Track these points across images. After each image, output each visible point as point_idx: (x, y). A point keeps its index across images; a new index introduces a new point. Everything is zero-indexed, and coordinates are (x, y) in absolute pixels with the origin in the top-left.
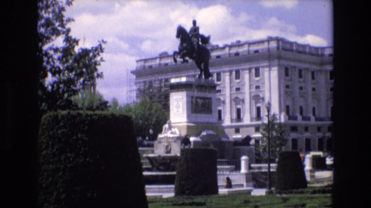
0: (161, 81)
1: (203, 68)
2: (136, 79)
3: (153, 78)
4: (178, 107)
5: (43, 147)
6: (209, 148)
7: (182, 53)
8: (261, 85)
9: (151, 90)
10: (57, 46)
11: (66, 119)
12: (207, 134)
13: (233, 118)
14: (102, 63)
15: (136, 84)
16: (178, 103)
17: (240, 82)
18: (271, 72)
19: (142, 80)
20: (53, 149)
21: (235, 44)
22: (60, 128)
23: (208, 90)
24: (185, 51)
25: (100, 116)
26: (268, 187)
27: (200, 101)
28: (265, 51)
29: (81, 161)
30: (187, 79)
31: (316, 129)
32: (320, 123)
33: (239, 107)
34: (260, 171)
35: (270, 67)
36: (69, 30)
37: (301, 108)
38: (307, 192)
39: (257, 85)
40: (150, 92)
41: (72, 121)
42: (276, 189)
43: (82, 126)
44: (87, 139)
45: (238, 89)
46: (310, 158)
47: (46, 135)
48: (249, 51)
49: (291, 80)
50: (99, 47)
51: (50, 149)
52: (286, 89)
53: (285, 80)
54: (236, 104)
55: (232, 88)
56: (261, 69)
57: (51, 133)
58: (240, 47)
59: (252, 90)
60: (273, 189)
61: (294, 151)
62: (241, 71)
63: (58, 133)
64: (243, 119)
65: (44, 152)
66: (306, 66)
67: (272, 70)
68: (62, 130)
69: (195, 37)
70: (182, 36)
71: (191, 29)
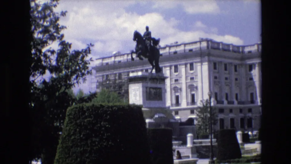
0: (115, 74)
1: (154, 64)
2: (96, 74)
3: (110, 73)
4: (135, 95)
5: (72, 133)
6: (160, 128)
7: (138, 53)
8: (194, 77)
9: (108, 82)
11: (91, 110)
12: (159, 117)
13: (172, 103)
14: (91, 62)
15: (96, 77)
16: (135, 93)
17: (179, 74)
18: (203, 66)
19: (101, 74)
20: (81, 134)
21: (174, 44)
22: (86, 117)
23: (159, 81)
24: (140, 51)
26: (210, 157)
27: (153, 91)
28: (197, 49)
29: (105, 144)
30: (142, 73)
31: (239, 111)
32: (242, 106)
33: (177, 94)
34: (200, 145)
35: (202, 62)
36: (62, 36)
37: (227, 94)
38: (241, 162)
39: (192, 77)
40: (107, 84)
41: (97, 112)
42: (217, 159)
43: (105, 115)
44: (110, 126)
45: (176, 80)
46: (240, 134)
47: (73, 123)
48: (185, 50)
49: (218, 72)
50: (88, 49)
51: (78, 135)
52: (214, 80)
53: (214, 72)
54: (175, 92)
55: (172, 79)
56: (194, 64)
57: (78, 121)
58: (178, 47)
59: (188, 81)
60: (215, 159)
61: (232, 129)
62: (178, 66)
63: (84, 122)
64: (181, 104)
65: (73, 137)
66: (230, 61)
67: (203, 65)
68: (88, 119)
69: (148, 40)
70: (138, 39)
71: (145, 33)
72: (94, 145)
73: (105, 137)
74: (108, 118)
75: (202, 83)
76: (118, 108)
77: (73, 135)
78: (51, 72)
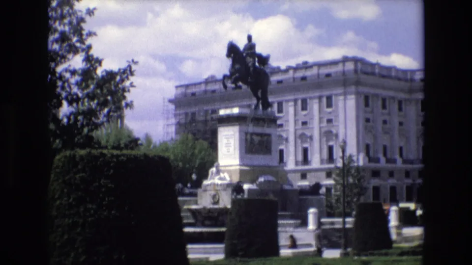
0: (206, 112)
1: (260, 96)
2: (175, 110)
3: (197, 109)
4: (228, 145)
5: (56, 196)
6: (267, 198)
7: (234, 77)
8: (333, 118)
9: (194, 124)
10: (74, 68)
11: (85, 161)
12: (265, 181)
13: (298, 160)
14: (132, 89)
15: (175, 115)
16: (228, 141)
17: (308, 114)
18: (347, 102)
19: (183, 111)
20: (70, 198)
21: (302, 65)
22: (78, 172)
23: (266, 124)
24: (237, 75)
25: (129, 156)
26: (343, 247)
27: (256, 139)
28: (339, 74)
29: (105, 214)
30: (239, 110)
31: (404, 175)
32: (410, 166)
33: (305, 145)
34: (332, 227)
35: (345, 94)
36: (89, 47)
37: (385, 148)
38: (392, 254)
39: (329, 118)
40: (192, 127)
41: (94, 163)
42: (354, 249)
43: (106, 169)
44: (113, 186)
45: (304, 123)
46: (396, 211)
47: (60, 181)
48: (318, 75)
49: (372, 112)
50: (128, 69)
51: (65, 199)
52: (366, 123)
53: (366, 112)
54: (302, 142)
55: (297, 122)
56: (334, 98)
57: (67, 178)
58: (308, 70)
59: (322, 125)
60: (349, 250)
61: (375, 202)
62: (308, 100)
63: (75, 179)
64: (310, 161)
65: (58, 202)
66: (391, 93)
67: (348, 99)
68: (81, 175)
69: (250, 57)
70: (234, 56)
71: (246, 46)
72: (88, 214)
73: (104, 203)
74: (110, 173)
75: (346, 128)
76: (128, 159)
77: (59, 198)
78: (70, 103)
